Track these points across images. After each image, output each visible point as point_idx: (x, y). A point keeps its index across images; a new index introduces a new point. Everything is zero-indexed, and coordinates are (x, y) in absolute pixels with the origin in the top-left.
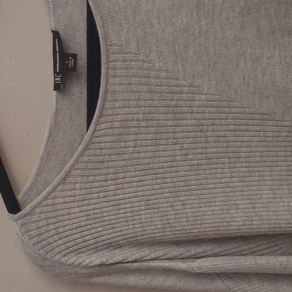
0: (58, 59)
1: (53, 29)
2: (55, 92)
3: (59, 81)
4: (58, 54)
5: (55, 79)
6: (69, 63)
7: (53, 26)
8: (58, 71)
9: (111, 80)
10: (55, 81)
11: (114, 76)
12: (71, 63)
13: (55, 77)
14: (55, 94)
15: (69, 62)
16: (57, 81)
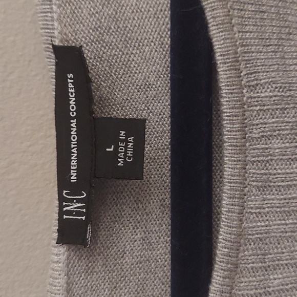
0: (74, 141)
1: (57, 43)
2: (62, 249)
3: (79, 213)
4: (74, 123)
5: (61, 207)
6: (116, 151)
7: (56, 33)
8: (74, 178)
9: (253, 203)
10: (61, 213)
11: (264, 188)
12: (124, 152)
13: (61, 199)
14: (63, 258)
15: (117, 147)
16: (69, 213)
